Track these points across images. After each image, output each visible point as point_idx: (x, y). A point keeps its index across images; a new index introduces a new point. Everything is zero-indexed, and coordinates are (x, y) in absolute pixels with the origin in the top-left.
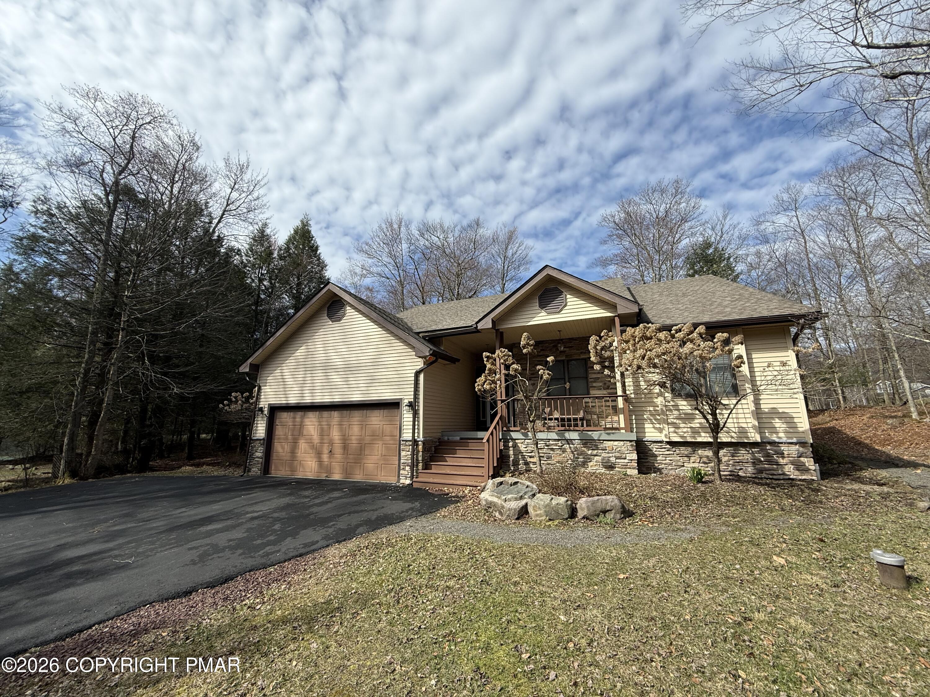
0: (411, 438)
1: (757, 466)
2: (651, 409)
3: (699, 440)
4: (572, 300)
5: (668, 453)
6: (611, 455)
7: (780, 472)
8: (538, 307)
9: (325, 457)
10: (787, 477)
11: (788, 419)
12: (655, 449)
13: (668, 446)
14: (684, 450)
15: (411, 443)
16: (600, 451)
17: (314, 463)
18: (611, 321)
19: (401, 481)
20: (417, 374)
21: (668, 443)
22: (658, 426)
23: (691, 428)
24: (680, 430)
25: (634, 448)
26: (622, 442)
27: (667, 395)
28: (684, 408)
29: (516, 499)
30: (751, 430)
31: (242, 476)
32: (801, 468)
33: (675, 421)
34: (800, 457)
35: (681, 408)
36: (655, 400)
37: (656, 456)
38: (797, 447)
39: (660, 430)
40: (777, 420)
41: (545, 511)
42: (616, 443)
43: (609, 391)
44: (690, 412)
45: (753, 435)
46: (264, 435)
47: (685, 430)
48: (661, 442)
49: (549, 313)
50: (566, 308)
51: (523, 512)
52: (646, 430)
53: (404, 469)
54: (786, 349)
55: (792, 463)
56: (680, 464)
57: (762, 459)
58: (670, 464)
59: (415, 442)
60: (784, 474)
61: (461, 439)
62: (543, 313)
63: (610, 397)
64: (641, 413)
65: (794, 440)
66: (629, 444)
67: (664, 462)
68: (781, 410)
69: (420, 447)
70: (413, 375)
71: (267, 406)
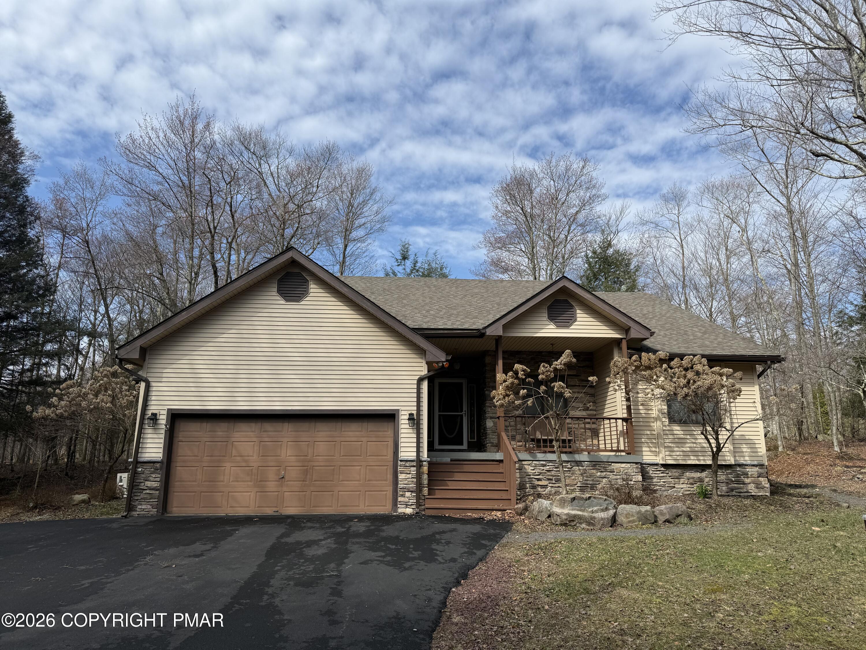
0: (414, 458)
1: (730, 486)
2: (648, 433)
3: (689, 462)
4: (581, 316)
5: (662, 475)
6: (619, 477)
7: (745, 490)
8: (546, 318)
9: (272, 486)
10: (749, 494)
11: (751, 444)
12: (651, 472)
13: (662, 469)
14: (675, 472)
15: (414, 464)
16: (608, 473)
17: (252, 494)
18: (617, 342)
19: (400, 510)
20: (420, 380)
21: (663, 465)
22: (654, 449)
23: (683, 451)
24: (674, 454)
25: (639, 470)
26: (629, 465)
27: (664, 419)
28: (678, 432)
29: (603, 510)
30: (728, 454)
31: (125, 517)
32: (758, 486)
33: (670, 445)
34: (758, 477)
35: (675, 432)
36: (652, 424)
37: (652, 478)
38: (757, 468)
39: (657, 454)
40: (744, 446)
41: (638, 518)
42: (623, 465)
43: (589, 412)
44: (682, 436)
45: (729, 458)
46: (161, 455)
47: (678, 453)
48: (657, 465)
49: (558, 327)
50: (576, 323)
51: (613, 521)
52: (644, 453)
53: (402, 496)
54: (753, 384)
55: (753, 483)
56: (672, 485)
57: (733, 479)
58: (664, 486)
59: (419, 462)
60: (747, 492)
61: (451, 460)
62: (552, 326)
63: (591, 419)
64: (639, 437)
65: (756, 463)
66: (635, 466)
67: (659, 484)
68: (747, 437)
69: (425, 469)
70: (415, 382)
71: (165, 412)
